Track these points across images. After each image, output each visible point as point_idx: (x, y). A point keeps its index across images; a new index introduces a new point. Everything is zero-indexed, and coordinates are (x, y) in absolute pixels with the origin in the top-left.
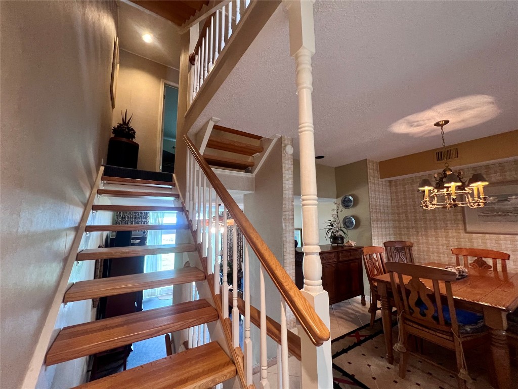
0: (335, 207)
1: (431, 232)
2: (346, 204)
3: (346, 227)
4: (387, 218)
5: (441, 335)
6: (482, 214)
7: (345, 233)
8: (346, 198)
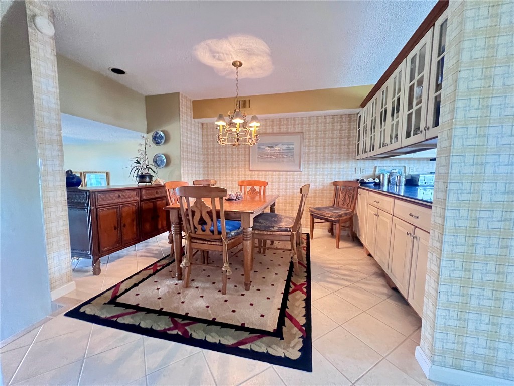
0: (143, 142)
1: (229, 171)
2: (157, 140)
3: (156, 165)
4: (198, 159)
5: (215, 243)
6: (259, 157)
7: (154, 172)
8: (157, 133)
